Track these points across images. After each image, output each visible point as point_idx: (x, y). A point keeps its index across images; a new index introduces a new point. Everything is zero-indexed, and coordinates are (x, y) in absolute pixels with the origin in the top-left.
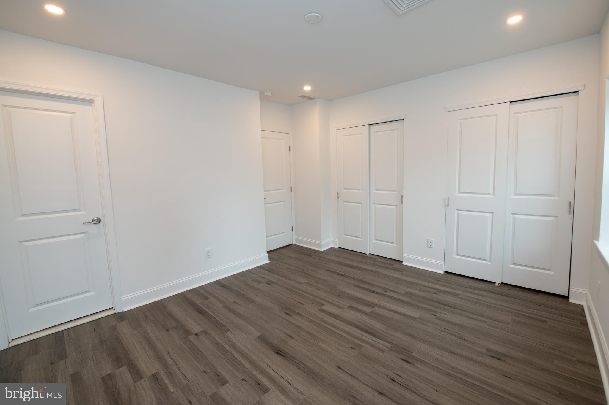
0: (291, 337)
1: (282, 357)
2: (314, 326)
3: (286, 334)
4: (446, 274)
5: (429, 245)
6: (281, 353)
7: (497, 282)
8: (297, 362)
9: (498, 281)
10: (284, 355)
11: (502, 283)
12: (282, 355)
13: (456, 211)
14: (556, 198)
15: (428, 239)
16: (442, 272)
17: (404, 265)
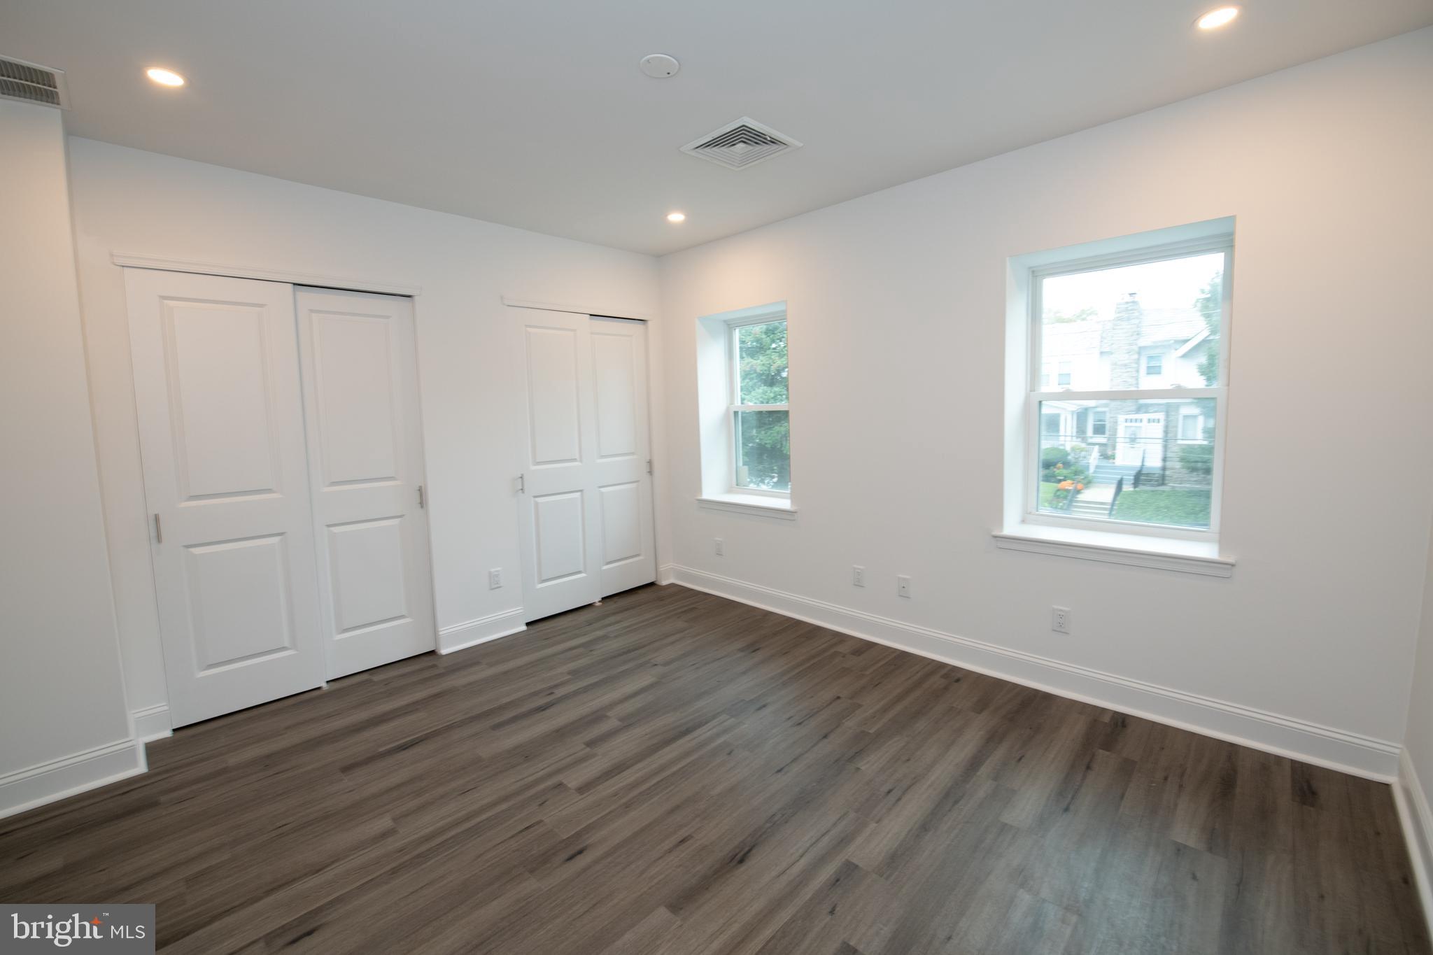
0: (683, 841)
1: (754, 851)
2: (652, 800)
3: (670, 851)
4: (530, 627)
5: (494, 584)
6: (742, 853)
7: (597, 601)
8: (768, 825)
9: (596, 599)
10: (747, 849)
11: (603, 599)
12: (750, 851)
13: (533, 499)
14: (635, 457)
15: (490, 573)
16: (524, 628)
17: (447, 655)
